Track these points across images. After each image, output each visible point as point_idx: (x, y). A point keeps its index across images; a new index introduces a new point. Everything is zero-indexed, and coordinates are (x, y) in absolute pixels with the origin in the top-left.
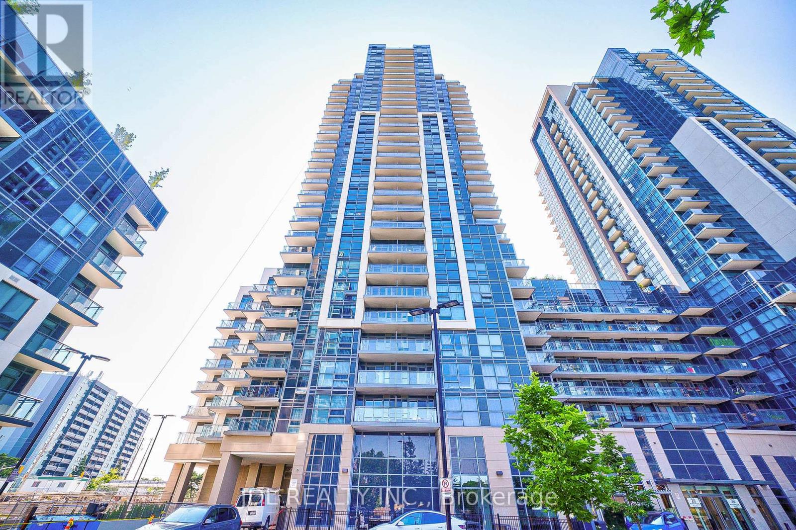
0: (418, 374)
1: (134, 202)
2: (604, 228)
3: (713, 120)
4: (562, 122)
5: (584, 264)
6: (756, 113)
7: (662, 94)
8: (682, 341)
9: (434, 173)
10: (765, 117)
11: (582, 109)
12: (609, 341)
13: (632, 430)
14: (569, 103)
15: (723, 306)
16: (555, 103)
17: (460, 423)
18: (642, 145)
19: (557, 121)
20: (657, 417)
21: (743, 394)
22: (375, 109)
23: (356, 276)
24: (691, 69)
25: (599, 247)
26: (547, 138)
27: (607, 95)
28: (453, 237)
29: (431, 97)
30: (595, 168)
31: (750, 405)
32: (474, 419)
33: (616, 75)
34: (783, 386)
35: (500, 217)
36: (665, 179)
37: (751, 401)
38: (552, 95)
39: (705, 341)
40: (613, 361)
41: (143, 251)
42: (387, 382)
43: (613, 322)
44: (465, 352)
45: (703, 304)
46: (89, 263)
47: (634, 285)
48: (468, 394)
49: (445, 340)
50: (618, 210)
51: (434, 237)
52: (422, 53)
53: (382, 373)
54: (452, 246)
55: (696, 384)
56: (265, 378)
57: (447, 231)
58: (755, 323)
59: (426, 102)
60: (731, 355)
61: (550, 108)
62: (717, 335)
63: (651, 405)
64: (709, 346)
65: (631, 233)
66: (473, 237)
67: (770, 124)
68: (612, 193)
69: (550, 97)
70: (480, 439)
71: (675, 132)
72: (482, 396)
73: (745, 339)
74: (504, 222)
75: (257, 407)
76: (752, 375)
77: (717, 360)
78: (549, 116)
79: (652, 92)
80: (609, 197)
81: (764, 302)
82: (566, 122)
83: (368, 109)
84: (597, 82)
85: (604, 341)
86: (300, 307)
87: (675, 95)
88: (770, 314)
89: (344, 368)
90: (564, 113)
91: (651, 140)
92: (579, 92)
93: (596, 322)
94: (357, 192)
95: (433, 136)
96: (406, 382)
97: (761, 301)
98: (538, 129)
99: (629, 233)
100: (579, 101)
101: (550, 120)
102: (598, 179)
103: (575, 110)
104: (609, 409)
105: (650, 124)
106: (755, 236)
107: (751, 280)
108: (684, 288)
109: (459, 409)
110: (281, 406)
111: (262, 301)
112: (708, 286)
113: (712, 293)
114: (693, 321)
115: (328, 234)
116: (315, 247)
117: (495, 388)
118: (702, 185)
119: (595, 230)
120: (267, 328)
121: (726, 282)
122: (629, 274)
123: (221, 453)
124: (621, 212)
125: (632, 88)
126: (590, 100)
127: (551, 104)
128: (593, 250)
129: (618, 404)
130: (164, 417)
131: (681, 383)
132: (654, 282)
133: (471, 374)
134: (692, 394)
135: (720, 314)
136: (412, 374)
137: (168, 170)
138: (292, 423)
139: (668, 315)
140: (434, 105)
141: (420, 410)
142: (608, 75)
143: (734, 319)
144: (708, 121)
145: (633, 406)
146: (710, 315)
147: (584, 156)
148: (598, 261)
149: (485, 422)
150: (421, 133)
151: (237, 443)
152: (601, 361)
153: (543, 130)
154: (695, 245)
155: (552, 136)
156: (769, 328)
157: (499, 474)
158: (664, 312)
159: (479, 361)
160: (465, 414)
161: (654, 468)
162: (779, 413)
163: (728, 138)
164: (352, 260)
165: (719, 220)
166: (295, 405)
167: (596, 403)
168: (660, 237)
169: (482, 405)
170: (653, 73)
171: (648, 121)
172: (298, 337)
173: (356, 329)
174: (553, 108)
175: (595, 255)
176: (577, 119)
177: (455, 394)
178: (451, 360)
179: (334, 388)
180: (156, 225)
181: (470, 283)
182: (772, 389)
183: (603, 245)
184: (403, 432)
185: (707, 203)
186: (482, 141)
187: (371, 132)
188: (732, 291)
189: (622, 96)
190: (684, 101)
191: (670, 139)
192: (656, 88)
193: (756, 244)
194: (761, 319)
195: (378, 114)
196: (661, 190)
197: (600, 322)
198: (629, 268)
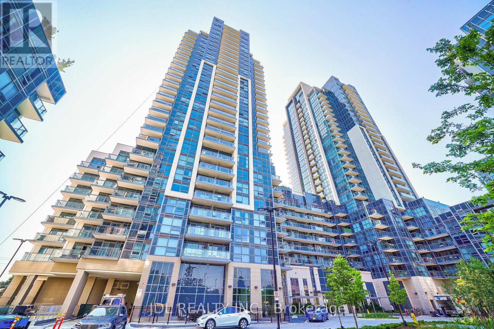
0: (220, 231)
1: (46, 80)
2: (311, 165)
3: (364, 129)
4: (303, 104)
5: (297, 180)
6: (379, 131)
7: (349, 109)
8: (333, 228)
9: (243, 115)
10: (381, 134)
11: (314, 101)
12: (304, 223)
13: (309, 268)
14: (309, 96)
15: (351, 215)
16: (302, 93)
17: (240, 260)
18: (336, 131)
19: (301, 102)
20: (317, 262)
21: (351, 255)
22: (213, 62)
23: (191, 167)
24: (361, 101)
25: (306, 174)
26: (294, 109)
27: (327, 99)
28: (248, 156)
29: (246, 68)
30: (314, 134)
31: (351, 259)
32: (246, 259)
33: (332, 91)
34: (364, 252)
35: (270, 150)
36: (342, 151)
37: (352, 258)
38: (302, 88)
39: (341, 229)
40: (304, 233)
41: (43, 117)
42: (202, 234)
43: (308, 214)
44: (247, 222)
45: (344, 212)
46: (4, 120)
47: (318, 197)
48: (246, 245)
49: (238, 214)
50: (319, 158)
51: (238, 154)
52: (244, 37)
53: (200, 229)
54: (247, 161)
55: (334, 248)
56: (114, 221)
57: (246, 153)
58: (361, 224)
59: (243, 70)
60: (349, 237)
61: (299, 94)
62: (346, 227)
63: (316, 256)
64: (342, 232)
65: (322, 171)
66: (258, 159)
67: (382, 138)
68: (318, 149)
69: (301, 88)
70: (249, 270)
71: (350, 129)
72: (252, 246)
73: (356, 231)
74: (272, 153)
75: (106, 240)
76: (355, 246)
77: (344, 238)
78: (298, 98)
79: (345, 106)
80: (316, 150)
81: (366, 216)
82: (305, 104)
83: (209, 60)
84: (324, 91)
85: (302, 223)
86: (146, 178)
87: (353, 111)
88: (367, 222)
89: (178, 223)
90: (306, 100)
91: (340, 129)
92: (315, 92)
93: (301, 213)
94: (197, 113)
95: (244, 92)
96: (212, 235)
97: (365, 215)
98: (291, 102)
99: (321, 171)
100: (314, 97)
101: (298, 100)
102: (314, 140)
103: (311, 101)
104: (299, 256)
105: (341, 121)
106: (368, 186)
107: (364, 205)
108: (338, 203)
109: (240, 253)
110: (126, 242)
111: (113, 167)
112: (347, 205)
113: (348, 208)
114: (339, 219)
115: (171, 134)
116: (162, 139)
117: (259, 243)
118: (354, 158)
119: (306, 165)
120: (119, 187)
121: (355, 204)
122: (317, 191)
123: (77, 270)
124: (320, 160)
125: (337, 99)
126: (319, 99)
127: (300, 92)
128: (303, 175)
129: (303, 255)
130: (23, 241)
131: (329, 247)
132: (327, 197)
133: (248, 235)
134: (332, 253)
135: (349, 218)
136: (217, 231)
137: (73, 62)
138: (134, 253)
139: (329, 214)
140: (247, 74)
141: (218, 252)
142: (329, 89)
143: (354, 221)
144: (362, 129)
145: (308, 256)
146: (345, 217)
147: (310, 126)
148: (304, 181)
149: (252, 261)
150: (239, 88)
151: (91, 264)
152: (300, 233)
153: (293, 104)
154: (347, 185)
155: (297, 109)
156: (365, 227)
157: (256, 288)
158: (328, 213)
159: (253, 228)
160: (243, 256)
161: (314, 286)
162: (360, 263)
163: (368, 140)
164: (189, 156)
165: (357, 176)
166: (137, 241)
167: (294, 253)
168: (334, 178)
169: (252, 252)
170: (347, 97)
171: (340, 120)
172: (143, 197)
173: (189, 200)
174: (301, 95)
175: (303, 178)
176: (311, 106)
177: (239, 245)
178: (239, 226)
179: (171, 235)
180: (56, 100)
181: (254, 185)
182: (360, 253)
183: (308, 174)
184: (208, 264)
185: (355, 166)
186: (267, 103)
187: (210, 76)
188: (356, 209)
189: (332, 102)
190: (355, 115)
191: (347, 131)
192: (347, 105)
193: (368, 190)
194: (363, 223)
195: (215, 66)
196: (339, 155)
197: (302, 213)
198: (317, 188)
